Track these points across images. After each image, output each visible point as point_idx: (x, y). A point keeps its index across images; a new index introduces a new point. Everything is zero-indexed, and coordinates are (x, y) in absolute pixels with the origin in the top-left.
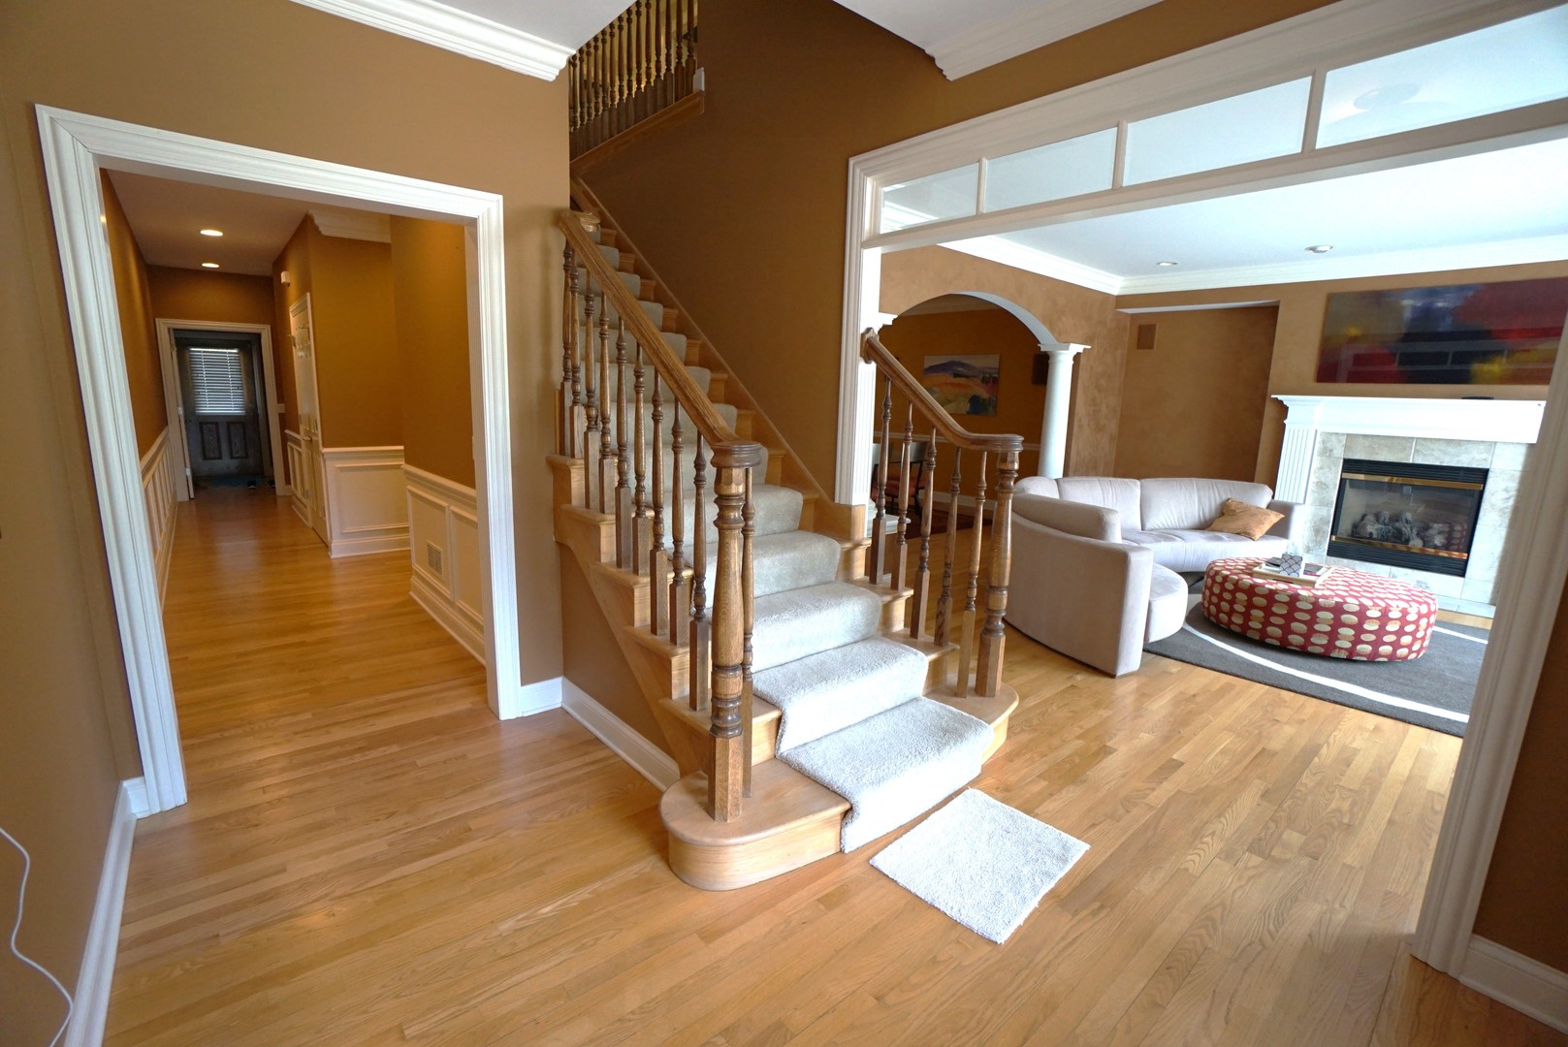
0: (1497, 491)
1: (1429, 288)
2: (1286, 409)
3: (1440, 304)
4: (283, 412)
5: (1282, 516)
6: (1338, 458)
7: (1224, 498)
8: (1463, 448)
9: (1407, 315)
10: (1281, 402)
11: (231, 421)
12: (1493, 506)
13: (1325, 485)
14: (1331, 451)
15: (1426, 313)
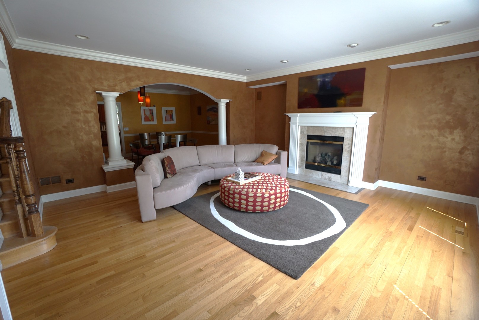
0: (346, 145)
1: (324, 74)
2: (290, 118)
3: (327, 80)
5: (277, 156)
6: (305, 135)
7: (262, 150)
8: (337, 130)
9: (319, 83)
10: (288, 116)
12: (346, 150)
13: (303, 144)
14: (303, 132)
15: (324, 83)
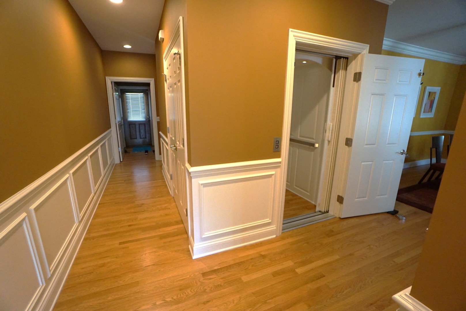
4: (159, 121)
11: (140, 123)
